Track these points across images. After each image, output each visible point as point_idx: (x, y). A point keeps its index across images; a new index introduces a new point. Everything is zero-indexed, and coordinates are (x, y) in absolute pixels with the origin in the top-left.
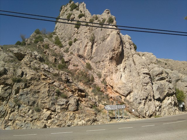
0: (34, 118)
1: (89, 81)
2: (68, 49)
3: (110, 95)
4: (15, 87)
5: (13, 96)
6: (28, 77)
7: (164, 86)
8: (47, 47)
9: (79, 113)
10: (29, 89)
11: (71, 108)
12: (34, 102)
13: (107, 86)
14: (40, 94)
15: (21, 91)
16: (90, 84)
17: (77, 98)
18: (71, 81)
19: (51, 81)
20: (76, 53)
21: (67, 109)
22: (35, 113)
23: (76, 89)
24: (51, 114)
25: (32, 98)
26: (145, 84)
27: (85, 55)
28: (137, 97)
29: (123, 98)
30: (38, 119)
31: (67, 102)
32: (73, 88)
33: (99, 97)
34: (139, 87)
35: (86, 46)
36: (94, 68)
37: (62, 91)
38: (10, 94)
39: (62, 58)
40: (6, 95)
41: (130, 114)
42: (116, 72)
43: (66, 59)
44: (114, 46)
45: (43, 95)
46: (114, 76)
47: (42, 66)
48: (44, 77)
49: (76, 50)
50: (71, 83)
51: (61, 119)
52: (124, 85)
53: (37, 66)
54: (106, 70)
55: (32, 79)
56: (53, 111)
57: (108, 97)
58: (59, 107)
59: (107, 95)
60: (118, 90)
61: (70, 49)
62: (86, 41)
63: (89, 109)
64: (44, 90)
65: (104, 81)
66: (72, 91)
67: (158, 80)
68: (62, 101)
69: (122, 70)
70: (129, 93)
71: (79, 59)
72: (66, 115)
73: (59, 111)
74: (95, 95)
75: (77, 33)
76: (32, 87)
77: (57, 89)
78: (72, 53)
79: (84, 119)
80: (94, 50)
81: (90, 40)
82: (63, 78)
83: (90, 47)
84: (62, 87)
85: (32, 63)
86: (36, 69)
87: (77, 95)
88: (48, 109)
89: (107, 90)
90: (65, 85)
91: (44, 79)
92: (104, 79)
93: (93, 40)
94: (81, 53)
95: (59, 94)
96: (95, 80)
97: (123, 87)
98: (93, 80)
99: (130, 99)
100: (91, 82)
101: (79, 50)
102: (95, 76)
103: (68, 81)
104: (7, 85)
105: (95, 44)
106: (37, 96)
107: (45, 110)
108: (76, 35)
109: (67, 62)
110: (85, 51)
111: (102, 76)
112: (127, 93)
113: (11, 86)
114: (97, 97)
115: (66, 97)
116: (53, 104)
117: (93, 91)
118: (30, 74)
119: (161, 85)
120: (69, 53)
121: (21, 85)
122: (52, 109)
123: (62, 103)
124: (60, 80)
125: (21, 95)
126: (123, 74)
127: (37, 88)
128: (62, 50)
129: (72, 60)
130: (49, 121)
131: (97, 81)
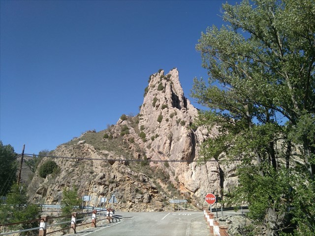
0: (122, 207)
1: (166, 178)
2: (150, 144)
3: (182, 191)
4: (110, 187)
5: (110, 192)
6: (118, 179)
7: (234, 182)
8: (132, 141)
9: (150, 205)
10: (118, 188)
11: (145, 201)
12: (122, 197)
13: (179, 183)
14: (125, 191)
15: (114, 189)
16: (166, 181)
17: (150, 194)
18: (147, 180)
19: (132, 182)
20: (156, 150)
21: (142, 201)
22: (123, 204)
23: (149, 187)
24: (132, 205)
25: (120, 194)
26: (212, 182)
27: (164, 152)
28: (202, 193)
29: (192, 193)
30: (124, 208)
31: (142, 197)
32: (148, 186)
33: (172, 193)
34: (206, 184)
35: (165, 143)
36: (171, 166)
37: (140, 189)
38: (108, 191)
39: (144, 154)
40: (106, 192)
41: (195, 207)
42: (187, 171)
43: (148, 156)
44: (183, 148)
45: (127, 192)
46: (185, 174)
47: (126, 171)
48: (128, 179)
49: (157, 146)
50: (147, 182)
51: (138, 208)
52: (193, 182)
53: (123, 170)
54: (178, 169)
55: (120, 181)
56: (133, 203)
57: (179, 193)
58: (137, 200)
59: (179, 191)
60: (188, 187)
61: (152, 144)
62: (165, 138)
63: (159, 202)
64: (128, 188)
65: (177, 179)
66: (147, 189)
67: (230, 176)
68: (139, 196)
69: (193, 168)
70: (197, 189)
71: (159, 156)
72: (141, 206)
73: (137, 203)
74: (169, 191)
75: (159, 127)
76: (120, 186)
77: (136, 187)
78: (153, 150)
79: (153, 209)
80: (172, 148)
81: (169, 138)
82: (141, 178)
83: (168, 145)
84: (140, 186)
85: (120, 168)
86: (123, 173)
87: (151, 191)
88: (130, 201)
89: (179, 187)
90: (142, 184)
91: (128, 180)
92: (177, 177)
93: (171, 138)
94: (161, 150)
95: (137, 191)
96: (170, 178)
97: (192, 184)
98: (168, 178)
99: (198, 194)
100: (167, 179)
101: (159, 147)
102: (170, 173)
103: (144, 181)
104: (106, 185)
105: (173, 141)
106: (123, 192)
107: (128, 202)
108: (158, 129)
109: (149, 159)
110: (164, 148)
111: (176, 174)
112: (195, 189)
113: (108, 186)
114: (170, 193)
115: (142, 194)
116: (133, 198)
117: (168, 187)
118: (119, 176)
119: (232, 181)
120: (151, 149)
121: (114, 185)
122: (133, 201)
123: (139, 197)
124: (139, 180)
125: (114, 192)
126: (194, 172)
127: (123, 187)
128: (146, 144)
129: (153, 157)
130: (131, 209)
131: (172, 179)
